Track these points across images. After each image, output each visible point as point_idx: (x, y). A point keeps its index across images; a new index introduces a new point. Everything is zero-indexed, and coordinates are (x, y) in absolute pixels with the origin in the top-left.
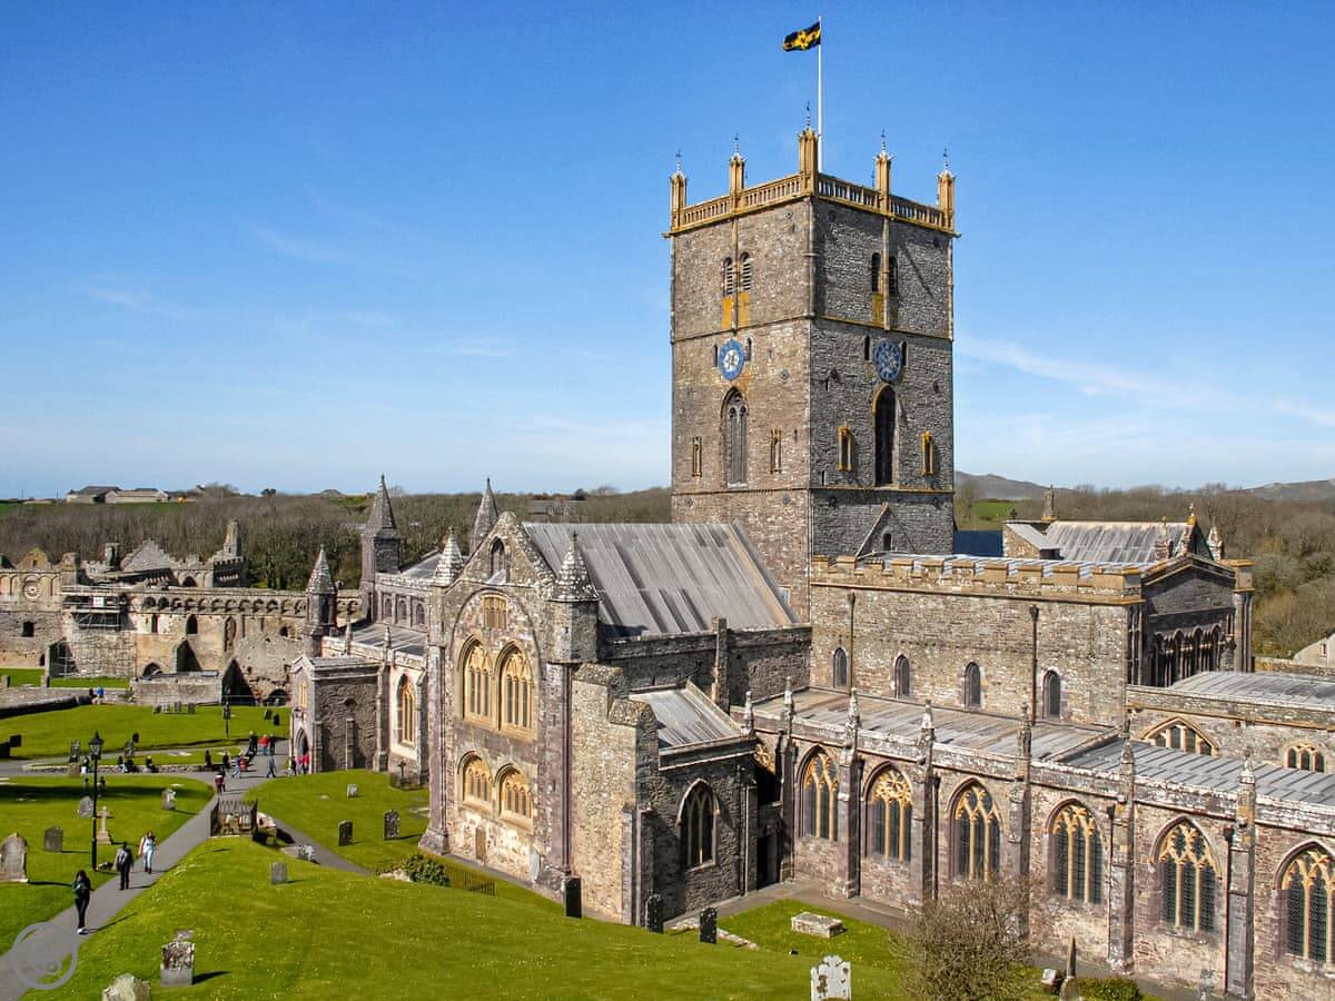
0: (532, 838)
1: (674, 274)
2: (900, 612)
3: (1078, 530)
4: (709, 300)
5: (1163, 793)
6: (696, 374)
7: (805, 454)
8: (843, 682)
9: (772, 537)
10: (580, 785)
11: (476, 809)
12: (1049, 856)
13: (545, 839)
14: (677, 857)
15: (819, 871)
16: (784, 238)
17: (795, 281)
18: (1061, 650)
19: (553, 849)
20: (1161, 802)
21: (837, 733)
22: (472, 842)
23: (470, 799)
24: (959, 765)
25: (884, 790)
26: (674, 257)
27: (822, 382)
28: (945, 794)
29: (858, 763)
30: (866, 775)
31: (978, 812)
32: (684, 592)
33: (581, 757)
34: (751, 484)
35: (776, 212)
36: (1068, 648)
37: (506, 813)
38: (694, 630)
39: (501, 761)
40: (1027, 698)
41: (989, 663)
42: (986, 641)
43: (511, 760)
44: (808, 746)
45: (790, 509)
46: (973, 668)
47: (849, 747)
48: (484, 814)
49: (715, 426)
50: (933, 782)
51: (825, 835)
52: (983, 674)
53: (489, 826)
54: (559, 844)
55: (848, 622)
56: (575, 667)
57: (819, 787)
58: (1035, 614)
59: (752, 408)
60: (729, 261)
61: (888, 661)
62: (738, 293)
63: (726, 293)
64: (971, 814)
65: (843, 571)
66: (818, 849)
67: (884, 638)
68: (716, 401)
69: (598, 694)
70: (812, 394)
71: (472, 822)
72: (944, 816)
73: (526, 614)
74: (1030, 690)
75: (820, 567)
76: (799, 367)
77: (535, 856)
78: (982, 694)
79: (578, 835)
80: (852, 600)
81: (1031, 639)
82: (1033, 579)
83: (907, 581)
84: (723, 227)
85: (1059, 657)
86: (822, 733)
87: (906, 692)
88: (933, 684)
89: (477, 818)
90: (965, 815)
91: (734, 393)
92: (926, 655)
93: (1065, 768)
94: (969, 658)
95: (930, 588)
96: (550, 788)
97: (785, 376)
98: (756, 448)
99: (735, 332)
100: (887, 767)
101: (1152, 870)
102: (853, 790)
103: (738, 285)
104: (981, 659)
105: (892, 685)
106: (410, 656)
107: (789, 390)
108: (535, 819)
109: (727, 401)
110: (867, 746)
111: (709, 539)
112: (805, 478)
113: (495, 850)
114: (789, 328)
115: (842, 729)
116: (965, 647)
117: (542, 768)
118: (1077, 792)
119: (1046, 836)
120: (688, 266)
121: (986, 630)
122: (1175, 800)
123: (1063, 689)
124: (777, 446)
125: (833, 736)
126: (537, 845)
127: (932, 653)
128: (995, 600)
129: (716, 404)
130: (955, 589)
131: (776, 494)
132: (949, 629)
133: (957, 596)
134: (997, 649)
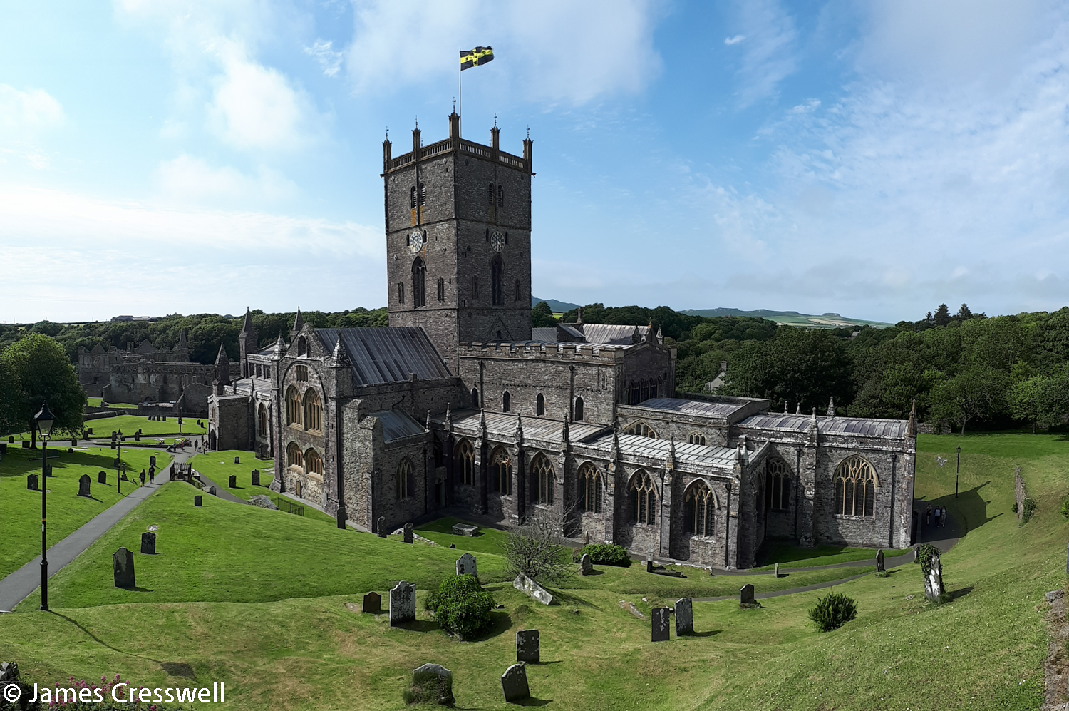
0: (323, 485)
1: (386, 196)
2: (505, 371)
5: (632, 457)
6: (399, 251)
7: (455, 291)
8: (477, 405)
10: (346, 459)
11: (296, 471)
12: (578, 490)
13: (329, 485)
14: (395, 496)
15: (466, 501)
17: (447, 199)
18: (585, 389)
19: (334, 491)
20: (631, 462)
21: (474, 431)
22: (295, 486)
23: (294, 466)
24: (534, 446)
25: (499, 459)
26: (385, 186)
27: (462, 253)
28: (528, 460)
29: (485, 446)
30: (489, 452)
31: (543, 469)
32: (395, 361)
33: (346, 444)
34: (428, 307)
36: (587, 386)
37: (310, 473)
38: (401, 380)
39: (307, 446)
40: (567, 411)
41: (548, 394)
42: (547, 383)
43: (312, 447)
45: (448, 319)
46: (540, 398)
47: (480, 439)
48: (300, 473)
49: (409, 277)
50: (522, 454)
51: (468, 483)
52: (545, 399)
53: (301, 479)
54: (337, 489)
55: (479, 375)
56: (342, 400)
57: (465, 459)
58: (572, 370)
59: (427, 267)
61: (500, 394)
63: (413, 206)
64: (540, 470)
65: (475, 350)
67: (497, 384)
69: (354, 413)
70: (458, 259)
71: (294, 476)
72: (527, 471)
73: (318, 373)
74: (568, 407)
75: (463, 349)
76: (451, 246)
77: (325, 495)
78: (545, 409)
79: (346, 487)
80: (482, 365)
81: (570, 382)
82: (571, 352)
86: (466, 431)
87: (508, 410)
88: (522, 405)
89: (297, 475)
90: (537, 471)
91: (419, 260)
92: (518, 391)
93: (585, 446)
94: (538, 392)
95: (520, 358)
96: (332, 460)
97: (444, 250)
98: (430, 287)
99: (418, 227)
100: (499, 448)
101: (627, 495)
102: (483, 459)
103: (419, 201)
104: (544, 392)
105: (502, 406)
106: (263, 394)
107: (446, 257)
108: (325, 475)
109: (415, 264)
110: (489, 438)
112: (455, 304)
113: (305, 491)
114: (446, 225)
115: (476, 429)
117: (327, 450)
118: (590, 458)
119: (576, 480)
120: (393, 192)
121: (546, 377)
122: (638, 460)
123: (584, 406)
124: (441, 287)
125: (472, 433)
126: (326, 490)
127: (521, 390)
128: (552, 362)
129: (409, 265)
130: (531, 357)
131: (441, 311)
132: (529, 378)
133: (532, 361)
134: (552, 387)
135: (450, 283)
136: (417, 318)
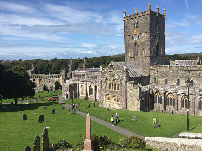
0: (120, 105)
1: (124, 26)
2: (165, 73)
3: (180, 61)
4: (131, 30)
6: (129, 41)
7: (149, 52)
8: (156, 83)
9: (143, 63)
10: (128, 97)
11: (108, 102)
13: (122, 105)
15: (158, 108)
16: (145, 20)
17: (147, 27)
19: (124, 106)
22: (108, 106)
23: (108, 100)
24: (183, 93)
25: (169, 96)
26: (124, 24)
28: (180, 97)
29: (165, 93)
30: (166, 95)
33: (128, 93)
34: (139, 56)
35: (143, 16)
37: (114, 102)
38: (137, 76)
39: (113, 95)
41: (181, 79)
43: (115, 94)
44: (156, 91)
45: (146, 59)
46: (178, 80)
47: (164, 91)
48: (110, 102)
49: (133, 48)
50: (178, 95)
51: (159, 103)
52: (180, 81)
53: (111, 104)
54: (125, 105)
55: (157, 74)
56: (127, 81)
57: (158, 96)
58: (189, 72)
59: (139, 46)
60: (135, 24)
61: (164, 79)
62: (136, 29)
63: (134, 29)
64: (185, 99)
65: (156, 67)
66: (158, 105)
67: (163, 76)
68: (133, 45)
69: (132, 85)
70: (150, 43)
72: (180, 100)
73: (118, 75)
75: (151, 67)
76: (148, 39)
77: (120, 107)
78: (180, 84)
79: (128, 104)
82: (189, 68)
83: (167, 69)
84: (134, 19)
85: (193, 78)
86: (159, 89)
87: (167, 84)
88: (171, 82)
89: (109, 103)
90: (183, 99)
91: (136, 43)
94: (178, 79)
95: (171, 69)
96: (123, 98)
97: (145, 41)
98: (140, 51)
99: (136, 35)
100: (170, 93)
102: (165, 97)
103: (136, 28)
105: (164, 83)
107: (146, 43)
108: (120, 102)
109: (135, 44)
110: (167, 91)
111: (135, 64)
112: (149, 55)
113: (112, 107)
114: (146, 34)
116: (177, 77)
117: (121, 95)
119: (198, 102)
120: (127, 25)
121: (180, 75)
123: (194, 82)
124: (144, 51)
125: (161, 90)
126: (121, 106)
128: (182, 71)
130: (175, 69)
131: (144, 57)
132: (174, 75)
134: (182, 77)
135: (147, 49)
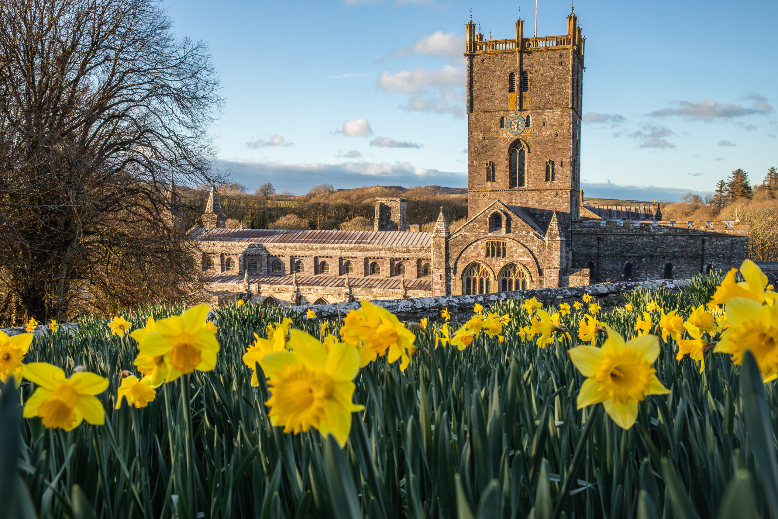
2: (627, 244)
4: (498, 94)
6: (487, 131)
7: (569, 173)
17: (563, 90)
18: (716, 256)
26: (470, 67)
27: (573, 139)
34: (528, 187)
35: (549, 53)
36: (719, 254)
41: (678, 263)
42: (676, 254)
45: (558, 199)
46: (669, 267)
49: (502, 157)
55: (596, 250)
56: (562, 270)
58: (703, 241)
59: (532, 150)
61: (621, 265)
63: (511, 91)
65: (592, 227)
67: (617, 256)
70: (572, 145)
73: (526, 247)
75: (576, 226)
76: (565, 132)
80: (599, 239)
81: (700, 252)
82: (702, 227)
83: (632, 230)
84: (508, 56)
85: (715, 258)
91: (517, 142)
92: (643, 262)
94: (667, 262)
95: (645, 233)
97: (555, 135)
98: (533, 169)
99: (518, 111)
103: (521, 88)
104: (673, 262)
109: (512, 146)
114: (558, 113)
116: (665, 257)
121: (676, 250)
124: (548, 168)
127: (646, 260)
128: (682, 236)
129: (504, 147)
130: (659, 233)
131: (549, 192)
132: (656, 250)
133: (661, 235)
134: (682, 257)
135: (562, 166)
136: (514, 197)
